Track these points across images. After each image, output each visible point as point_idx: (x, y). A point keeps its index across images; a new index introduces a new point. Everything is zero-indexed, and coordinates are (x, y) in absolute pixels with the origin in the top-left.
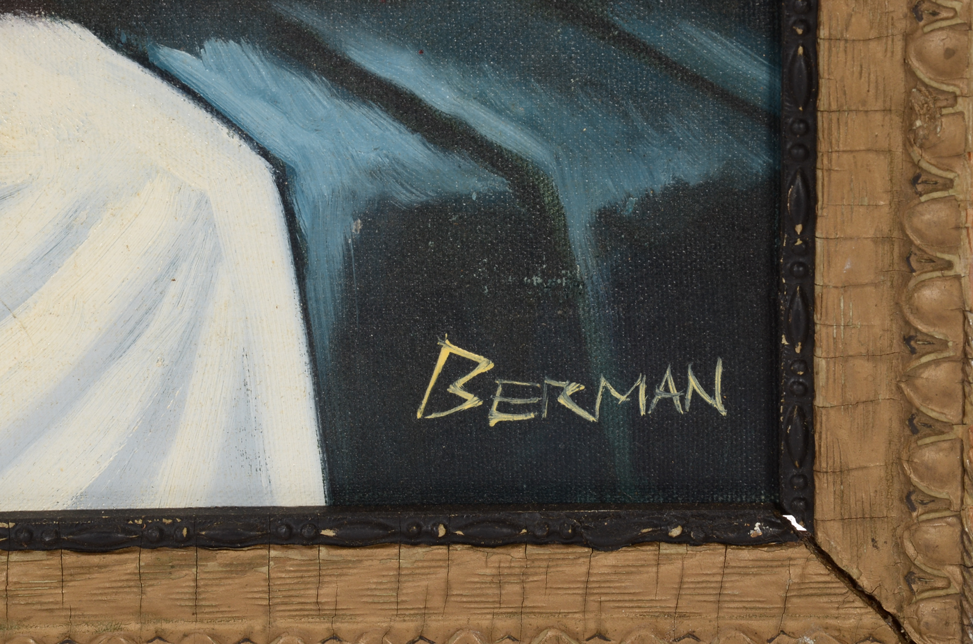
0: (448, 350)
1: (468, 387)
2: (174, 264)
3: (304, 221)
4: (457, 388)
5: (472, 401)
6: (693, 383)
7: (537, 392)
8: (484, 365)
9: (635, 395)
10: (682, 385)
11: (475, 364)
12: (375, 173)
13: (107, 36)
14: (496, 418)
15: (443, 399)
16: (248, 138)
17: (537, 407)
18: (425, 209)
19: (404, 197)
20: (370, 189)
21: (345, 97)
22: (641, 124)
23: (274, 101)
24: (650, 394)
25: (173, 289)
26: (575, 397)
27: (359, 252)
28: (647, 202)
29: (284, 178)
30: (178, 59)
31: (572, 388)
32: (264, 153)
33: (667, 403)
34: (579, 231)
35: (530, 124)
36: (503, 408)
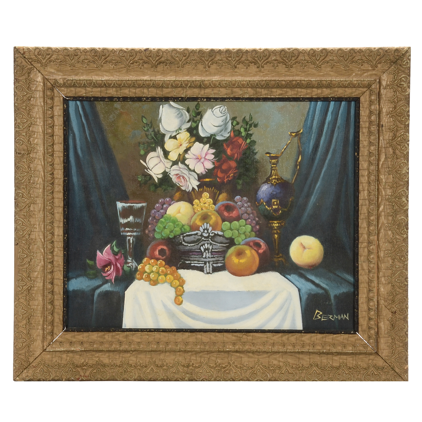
0: (317, 311)
1: (319, 316)
2: (287, 300)
3: (301, 296)
4: (318, 316)
5: (320, 317)
6: (345, 316)
7: (327, 316)
8: (321, 313)
9: (338, 317)
10: (344, 316)
11: (320, 313)
12: (309, 290)
13: (281, 274)
14: (322, 320)
15: (316, 317)
16: (295, 285)
17: (327, 318)
18: (315, 294)
19: (313, 293)
20: (309, 292)
21: (307, 281)
22: (339, 285)
23: (298, 281)
24: (340, 317)
25: (286, 303)
26: (331, 317)
27: (308, 299)
28: (340, 294)
29: (299, 290)
30: (288, 276)
31: (331, 316)
32: (297, 287)
33: (342, 318)
34: (332, 298)
35: (327, 285)
36: (323, 318)
